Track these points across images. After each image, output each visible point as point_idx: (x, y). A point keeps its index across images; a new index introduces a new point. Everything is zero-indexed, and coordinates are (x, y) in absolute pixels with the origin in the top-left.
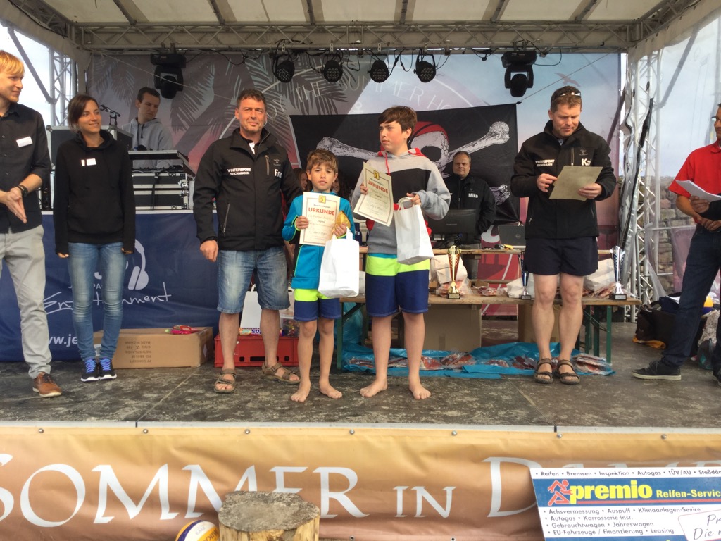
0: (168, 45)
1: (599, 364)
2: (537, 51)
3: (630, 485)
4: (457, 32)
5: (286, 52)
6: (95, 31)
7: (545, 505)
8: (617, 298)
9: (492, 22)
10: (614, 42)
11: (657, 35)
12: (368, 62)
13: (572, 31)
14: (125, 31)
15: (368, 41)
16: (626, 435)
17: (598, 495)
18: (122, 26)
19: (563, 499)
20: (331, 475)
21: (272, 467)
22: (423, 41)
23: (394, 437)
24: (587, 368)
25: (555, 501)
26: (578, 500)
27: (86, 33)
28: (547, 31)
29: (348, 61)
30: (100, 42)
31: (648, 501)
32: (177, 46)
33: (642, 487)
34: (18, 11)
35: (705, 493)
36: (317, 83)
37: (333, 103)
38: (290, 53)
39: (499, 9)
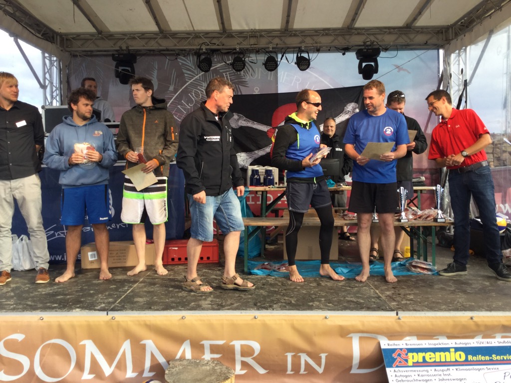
0: (124, 48)
1: (427, 267)
2: (380, 47)
3: (449, 352)
4: (325, 35)
5: (206, 51)
6: (73, 38)
7: (391, 366)
8: (439, 220)
9: (349, 29)
10: (434, 41)
11: (465, 36)
12: (262, 58)
13: (405, 34)
14: (94, 38)
15: (263, 43)
16: (447, 317)
17: (428, 359)
18: (92, 35)
19: (403, 362)
20: (242, 346)
21: (202, 341)
22: (301, 43)
23: (285, 320)
24: (419, 270)
25: (397, 364)
26: (413, 363)
27: (67, 40)
28: (388, 34)
29: (249, 57)
30: (77, 46)
31: (463, 363)
32: (130, 48)
33: (458, 353)
34: (21, 27)
35: (502, 357)
36: (228, 73)
37: (239, 88)
38: (209, 52)
39: (354, 20)
